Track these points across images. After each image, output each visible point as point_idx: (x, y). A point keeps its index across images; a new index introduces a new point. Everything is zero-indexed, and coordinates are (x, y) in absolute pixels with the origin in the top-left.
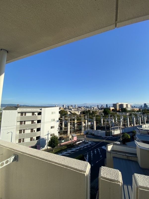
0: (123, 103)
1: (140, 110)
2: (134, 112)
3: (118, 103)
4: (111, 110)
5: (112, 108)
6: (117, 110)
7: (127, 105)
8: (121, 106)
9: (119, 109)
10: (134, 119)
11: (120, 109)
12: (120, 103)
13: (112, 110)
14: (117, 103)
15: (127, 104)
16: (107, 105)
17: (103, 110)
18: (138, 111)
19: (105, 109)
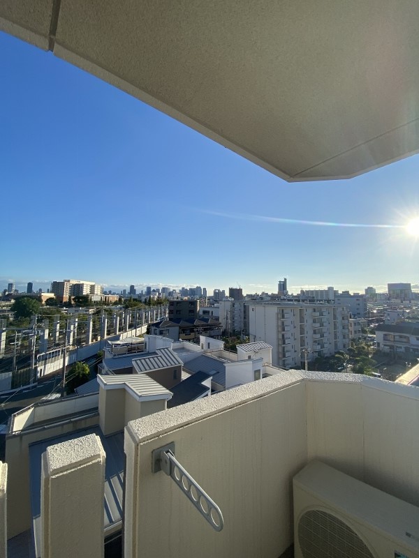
0: (81, 282)
1: (120, 299)
2: (108, 305)
3: (69, 281)
4: (44, 300)
5: (46, 296)
6: (64, 301)
7: (92, 288)
8: (77, 288)
9: (70, 299)
10: (104, 321)
11: (73, 297)
12: (74, 282)
13: (47, 301)
14: (65, 281)
15: (93, 284)
16: (30, 285)
17: (13, 301)
18: (116, 303)
19: (23, 297)
